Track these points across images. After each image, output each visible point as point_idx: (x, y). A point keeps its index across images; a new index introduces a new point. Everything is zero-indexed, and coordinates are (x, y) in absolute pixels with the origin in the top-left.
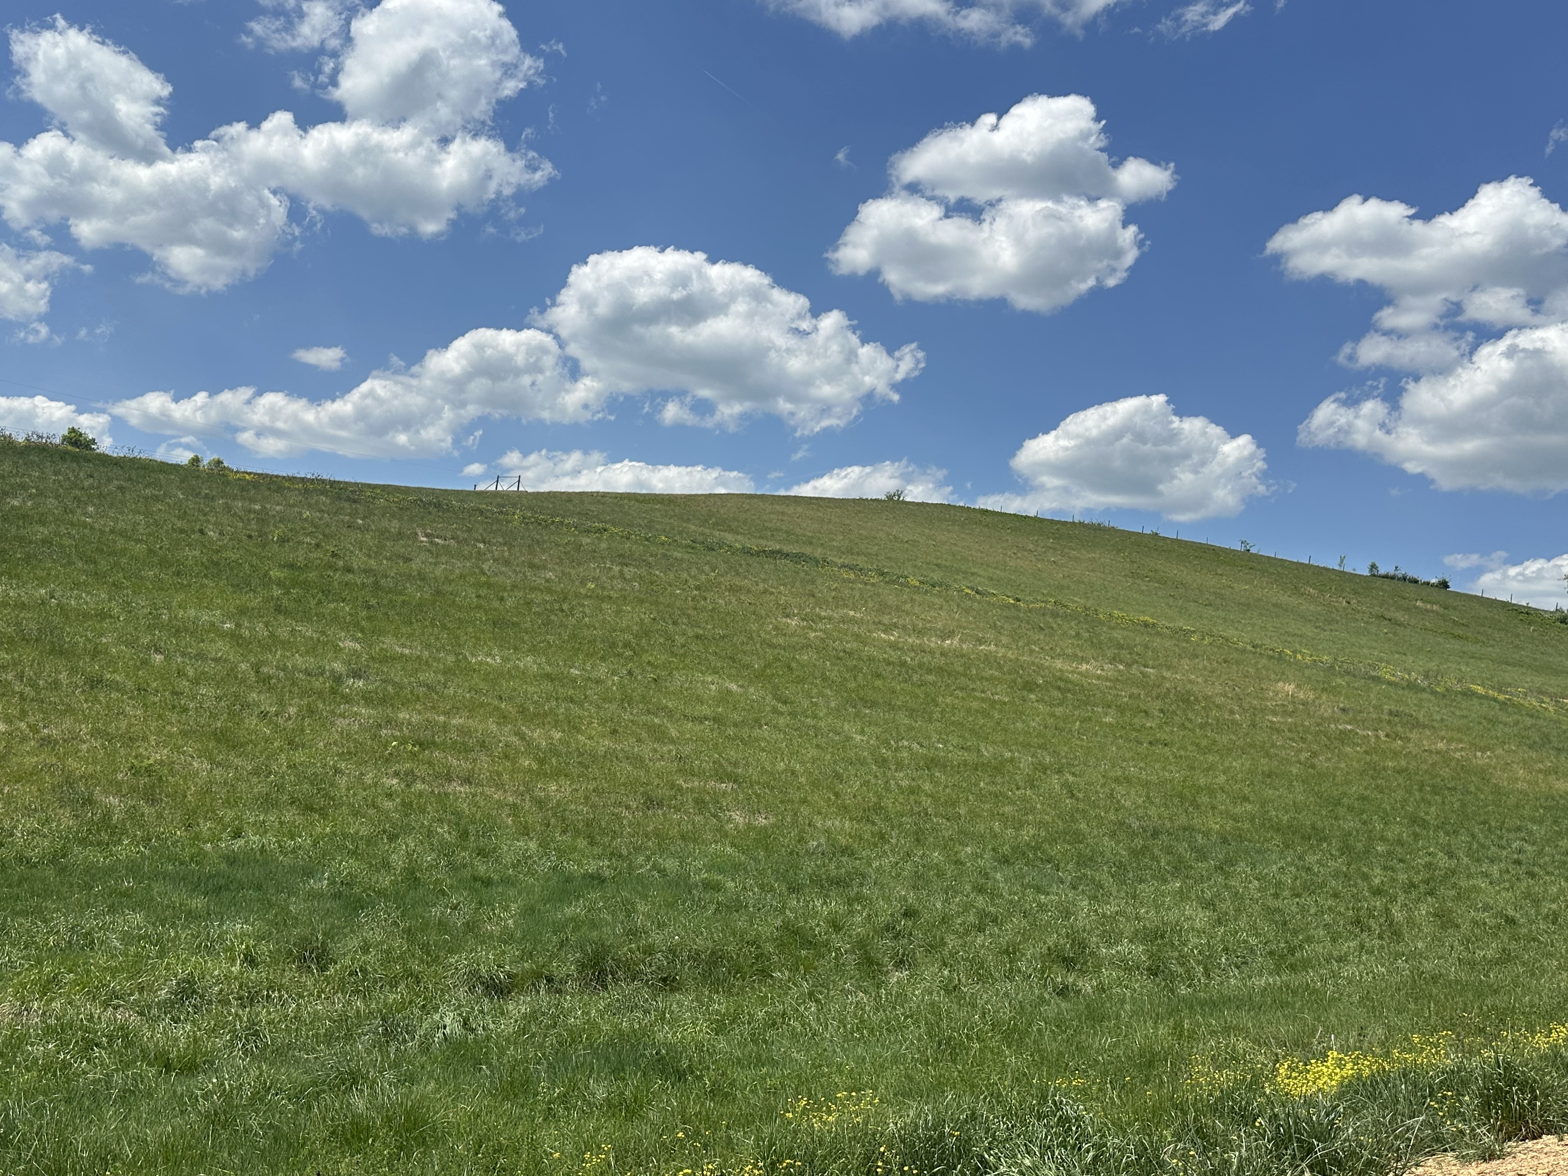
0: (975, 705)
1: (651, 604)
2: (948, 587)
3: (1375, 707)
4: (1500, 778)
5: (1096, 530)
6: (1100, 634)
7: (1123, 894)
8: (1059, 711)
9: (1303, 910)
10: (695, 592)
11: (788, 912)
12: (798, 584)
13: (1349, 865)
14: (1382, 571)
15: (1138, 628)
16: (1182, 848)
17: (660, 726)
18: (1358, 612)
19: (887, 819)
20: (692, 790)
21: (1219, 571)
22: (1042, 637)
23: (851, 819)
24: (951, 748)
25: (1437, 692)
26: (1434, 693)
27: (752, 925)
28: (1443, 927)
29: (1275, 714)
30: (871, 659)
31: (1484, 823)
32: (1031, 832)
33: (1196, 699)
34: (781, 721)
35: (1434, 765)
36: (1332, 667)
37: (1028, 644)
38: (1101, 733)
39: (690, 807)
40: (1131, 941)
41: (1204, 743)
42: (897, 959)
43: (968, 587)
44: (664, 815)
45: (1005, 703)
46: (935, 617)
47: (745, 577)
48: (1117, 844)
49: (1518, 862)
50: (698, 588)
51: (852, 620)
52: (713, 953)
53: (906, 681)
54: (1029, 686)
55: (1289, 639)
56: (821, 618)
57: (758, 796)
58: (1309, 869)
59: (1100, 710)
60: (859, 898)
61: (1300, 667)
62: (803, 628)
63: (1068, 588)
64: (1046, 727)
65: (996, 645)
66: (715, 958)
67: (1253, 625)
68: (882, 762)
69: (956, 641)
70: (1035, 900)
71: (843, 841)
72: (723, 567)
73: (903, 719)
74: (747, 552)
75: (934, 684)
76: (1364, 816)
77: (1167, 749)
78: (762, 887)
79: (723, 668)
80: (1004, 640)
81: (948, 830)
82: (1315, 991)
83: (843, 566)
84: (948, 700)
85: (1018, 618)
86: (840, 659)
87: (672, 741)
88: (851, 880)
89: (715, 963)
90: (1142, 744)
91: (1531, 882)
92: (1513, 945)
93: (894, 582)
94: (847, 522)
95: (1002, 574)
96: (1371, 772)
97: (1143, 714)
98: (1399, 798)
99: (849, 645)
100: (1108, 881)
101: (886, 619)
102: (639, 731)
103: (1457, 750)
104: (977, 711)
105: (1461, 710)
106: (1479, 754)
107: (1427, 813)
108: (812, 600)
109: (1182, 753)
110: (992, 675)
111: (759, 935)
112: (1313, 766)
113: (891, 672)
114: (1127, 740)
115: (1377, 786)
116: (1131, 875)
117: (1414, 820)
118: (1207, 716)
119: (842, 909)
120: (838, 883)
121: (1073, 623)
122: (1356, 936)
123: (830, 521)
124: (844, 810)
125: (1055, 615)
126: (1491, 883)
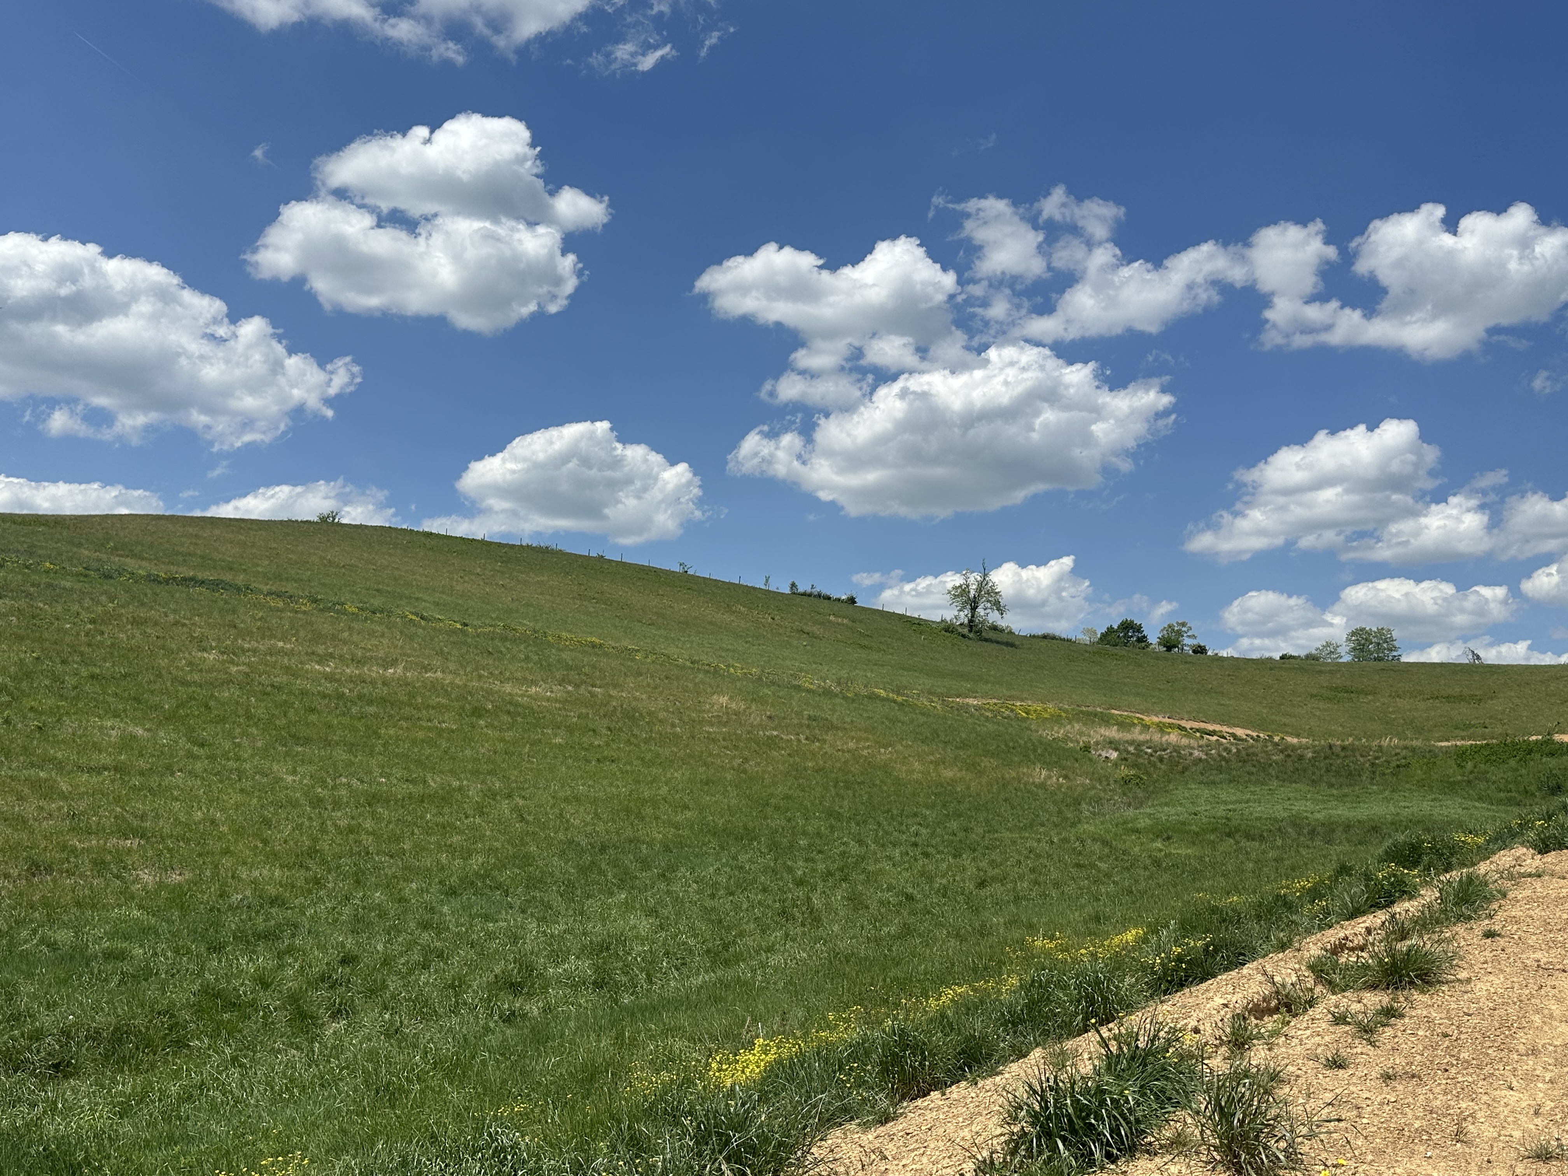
0: (421, 735)
1: (33, 641)
2: (390, 613)
3: (797, 713)
4: (901, 771)
5: (544, 551)
6: (549, 656)
7: (571, 912)
8: (509, 735)
9: (737, 908)
10: (89, 626)
11: (207, 975)
12: (216, 614)
13: (776, 860)
14: (801, 589)
15: (586, 649)
16: (628, 860)
17: (46, 780)
18: (781, 627)
19: (323, 862)
20: (88, 850)
21: (661, 592)
22: (491, 662)
23: (282, 866)
24: (395, 782)
25: (848, 697)
26: (845, 698)
27: (164, 992)
28: (855, 910)
29: (711, 725)
30: (304, 693)
31: (888, 811)
32: (480, 860)
33: (641, 715)
34: (199, 766)
35: (846, 762)
36: (760, 679)
37: (477, 669)
38: (551, 754)
39: (87, 868)
40: (578, 958)
41: (649, 756)
42: (334, 1009)
43: (412, 613)
44: (54, 881)
45: (453, 731)
46: (376, 646)
47: (152, 608)
48: (566, 863)
49: (915, 845)
50: (93, 621)
51: (282, 652)
52: (117, 1029)
53: (344, 714)
54: (478, 712)
55: (723, 654)
56: (244, 651)
57: (170, 850)
58: (741, 868)
59: (550, 731)
60: (290, 950)
61: (733, 679)
62: (223, 662)
63: (517, 611)
64: (495, 753)
65: (443, 672)
66: (119, 1035)
67: (692, 642)
68: (317, 803)
69: (399, 671)
70: (483, 928)
71: (272, 891)
72: (124, 597)
73: (340, 754)
74: (155, 580)
75: (376, 716)
76: (789, 814)
77: (614, 765)
78: (177, 951)
79: (125, 711)
80: (452, 666)
81: (391, 867)
82: (745, 983)
83: (270, 593)
84: (392, 732)
85: (465, 643)
86: (268, 694)
87: (63, 796)
88: (282, 932)
89: (120, 1040)
90: (590, 762)
91: (926, 861)
92: (912, 920)
93: (329, 609)
94: (275, 545)
95: (449, 599)
96: (794, 773)
97: (591, 733)
98: (818, 795)
99: (278, 679)
100: (557, 902)
101: (321, 649)
102: (20, 788)
103: (864, 748)
104: (423, 741)
105: (867, 711)
106: (882, 750)
107: (841, 807)
108: (233, 631)
109: (629, 768)
110: (439, 703)
111: (172, 1003)
112: (745, 772)
113: (327, 706)
114: (577, 759)
115: (799, 785)
116: (579, 892)
117: (830, 813)
118: (651, 731)
119: (271, 964)
120: (267, 936)
121: (522, 647)
122: (782, 926)
123: (253, 546)
124: (273, 857)
125: (504, 639)
126: (894, 865)
